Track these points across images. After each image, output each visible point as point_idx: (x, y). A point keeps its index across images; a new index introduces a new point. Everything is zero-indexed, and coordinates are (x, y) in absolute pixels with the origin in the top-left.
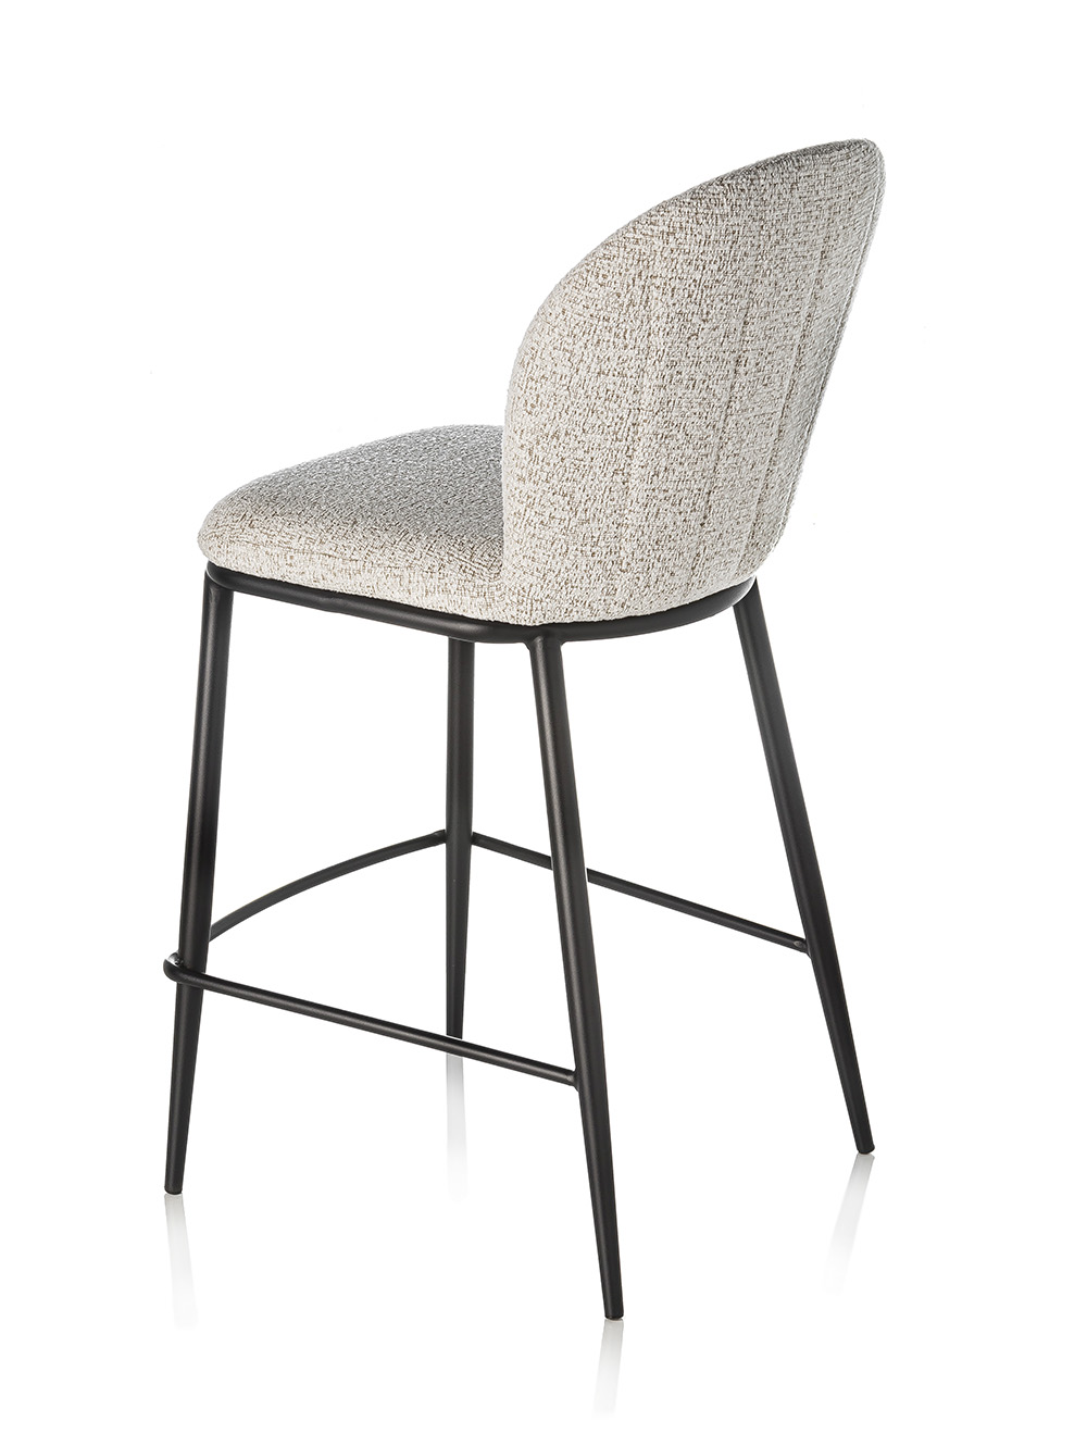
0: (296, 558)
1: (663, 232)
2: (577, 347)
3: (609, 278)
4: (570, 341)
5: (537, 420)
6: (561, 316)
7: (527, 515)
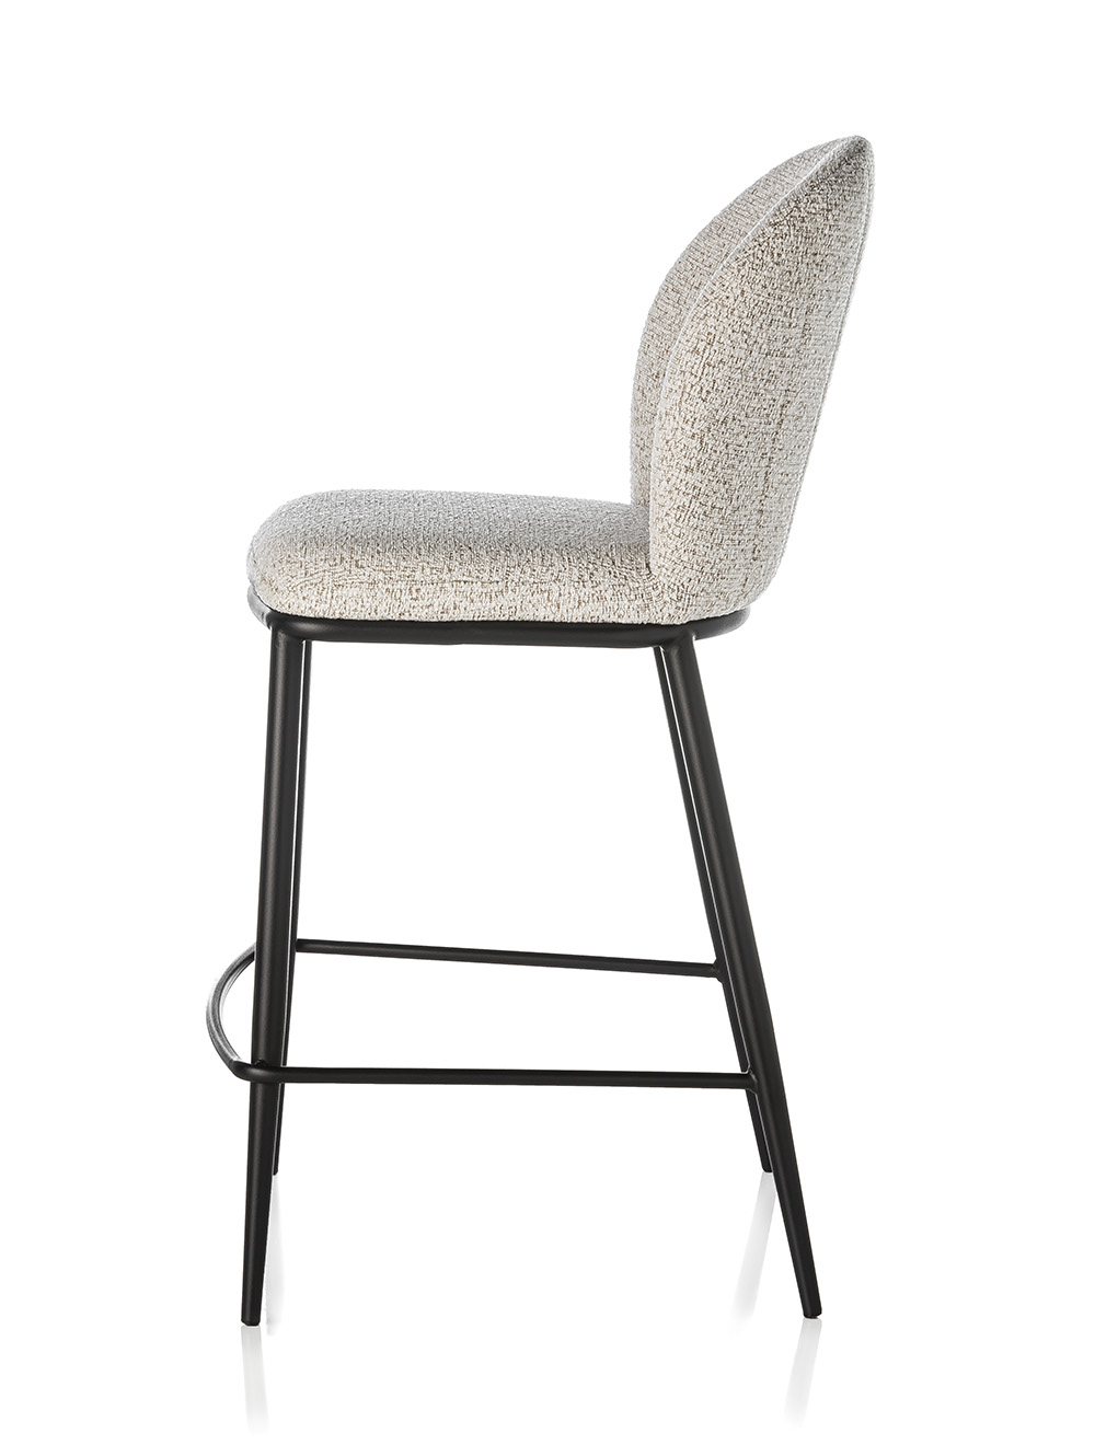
0: (423, 590)
1: (823, 209)
2: (754, 328)
3: (783, 256)
4: (749, 322)
5: (711, 407)
6: (740, 298)
7: (692, 507)
